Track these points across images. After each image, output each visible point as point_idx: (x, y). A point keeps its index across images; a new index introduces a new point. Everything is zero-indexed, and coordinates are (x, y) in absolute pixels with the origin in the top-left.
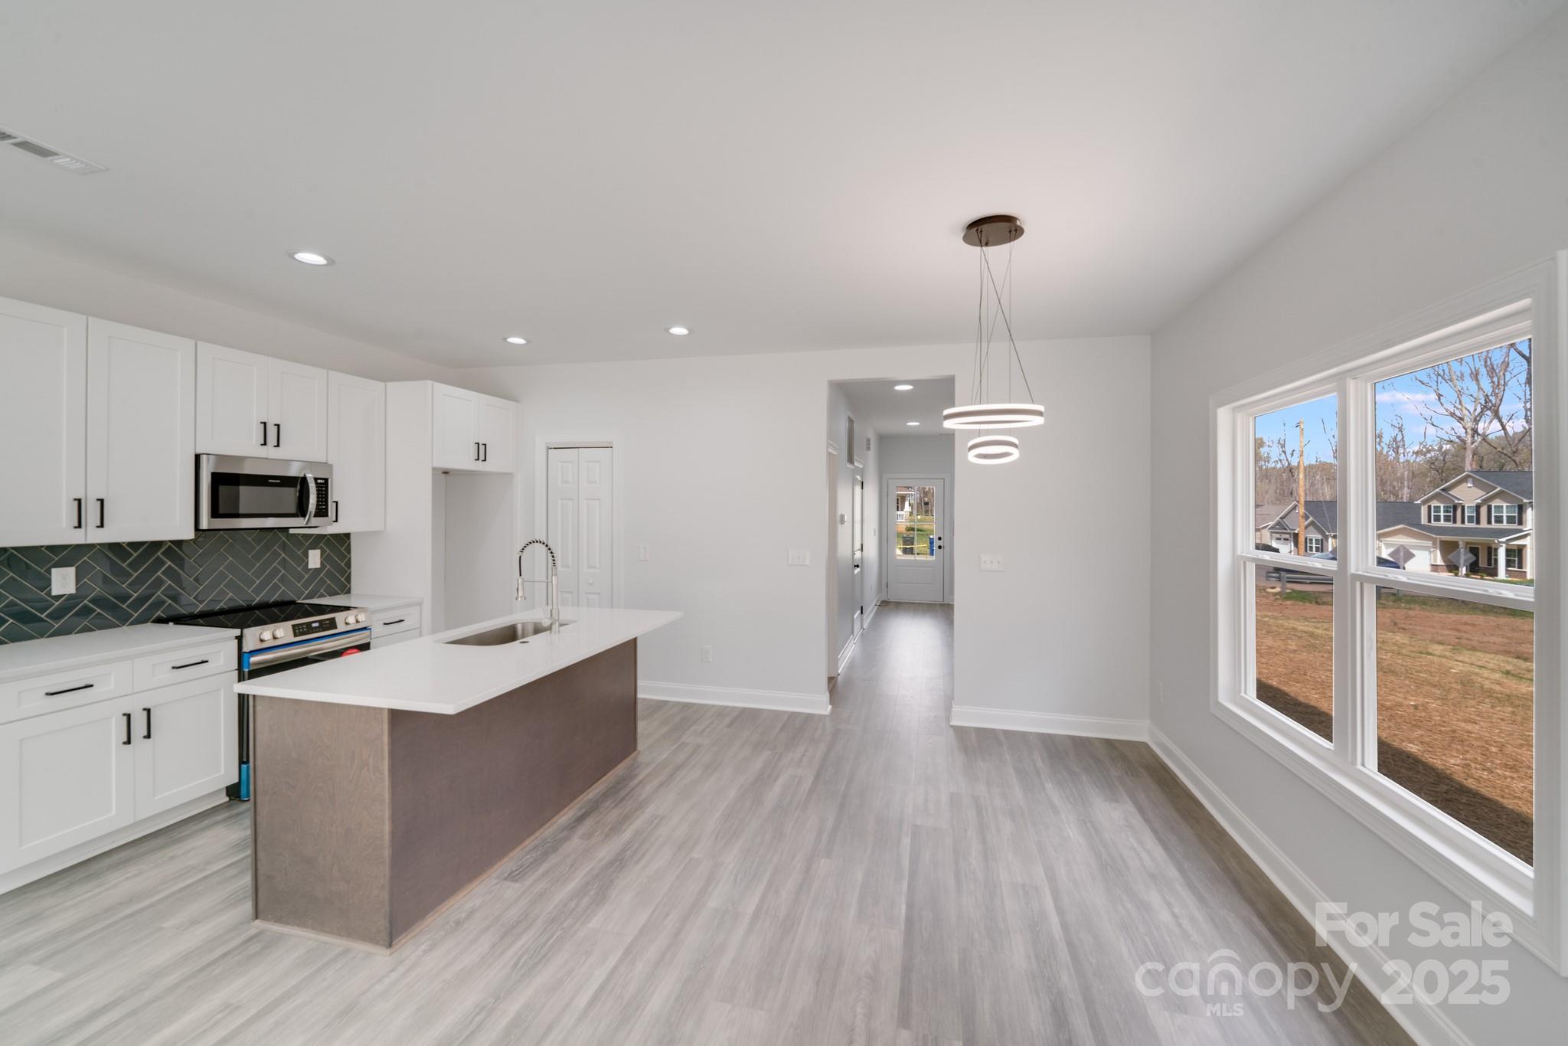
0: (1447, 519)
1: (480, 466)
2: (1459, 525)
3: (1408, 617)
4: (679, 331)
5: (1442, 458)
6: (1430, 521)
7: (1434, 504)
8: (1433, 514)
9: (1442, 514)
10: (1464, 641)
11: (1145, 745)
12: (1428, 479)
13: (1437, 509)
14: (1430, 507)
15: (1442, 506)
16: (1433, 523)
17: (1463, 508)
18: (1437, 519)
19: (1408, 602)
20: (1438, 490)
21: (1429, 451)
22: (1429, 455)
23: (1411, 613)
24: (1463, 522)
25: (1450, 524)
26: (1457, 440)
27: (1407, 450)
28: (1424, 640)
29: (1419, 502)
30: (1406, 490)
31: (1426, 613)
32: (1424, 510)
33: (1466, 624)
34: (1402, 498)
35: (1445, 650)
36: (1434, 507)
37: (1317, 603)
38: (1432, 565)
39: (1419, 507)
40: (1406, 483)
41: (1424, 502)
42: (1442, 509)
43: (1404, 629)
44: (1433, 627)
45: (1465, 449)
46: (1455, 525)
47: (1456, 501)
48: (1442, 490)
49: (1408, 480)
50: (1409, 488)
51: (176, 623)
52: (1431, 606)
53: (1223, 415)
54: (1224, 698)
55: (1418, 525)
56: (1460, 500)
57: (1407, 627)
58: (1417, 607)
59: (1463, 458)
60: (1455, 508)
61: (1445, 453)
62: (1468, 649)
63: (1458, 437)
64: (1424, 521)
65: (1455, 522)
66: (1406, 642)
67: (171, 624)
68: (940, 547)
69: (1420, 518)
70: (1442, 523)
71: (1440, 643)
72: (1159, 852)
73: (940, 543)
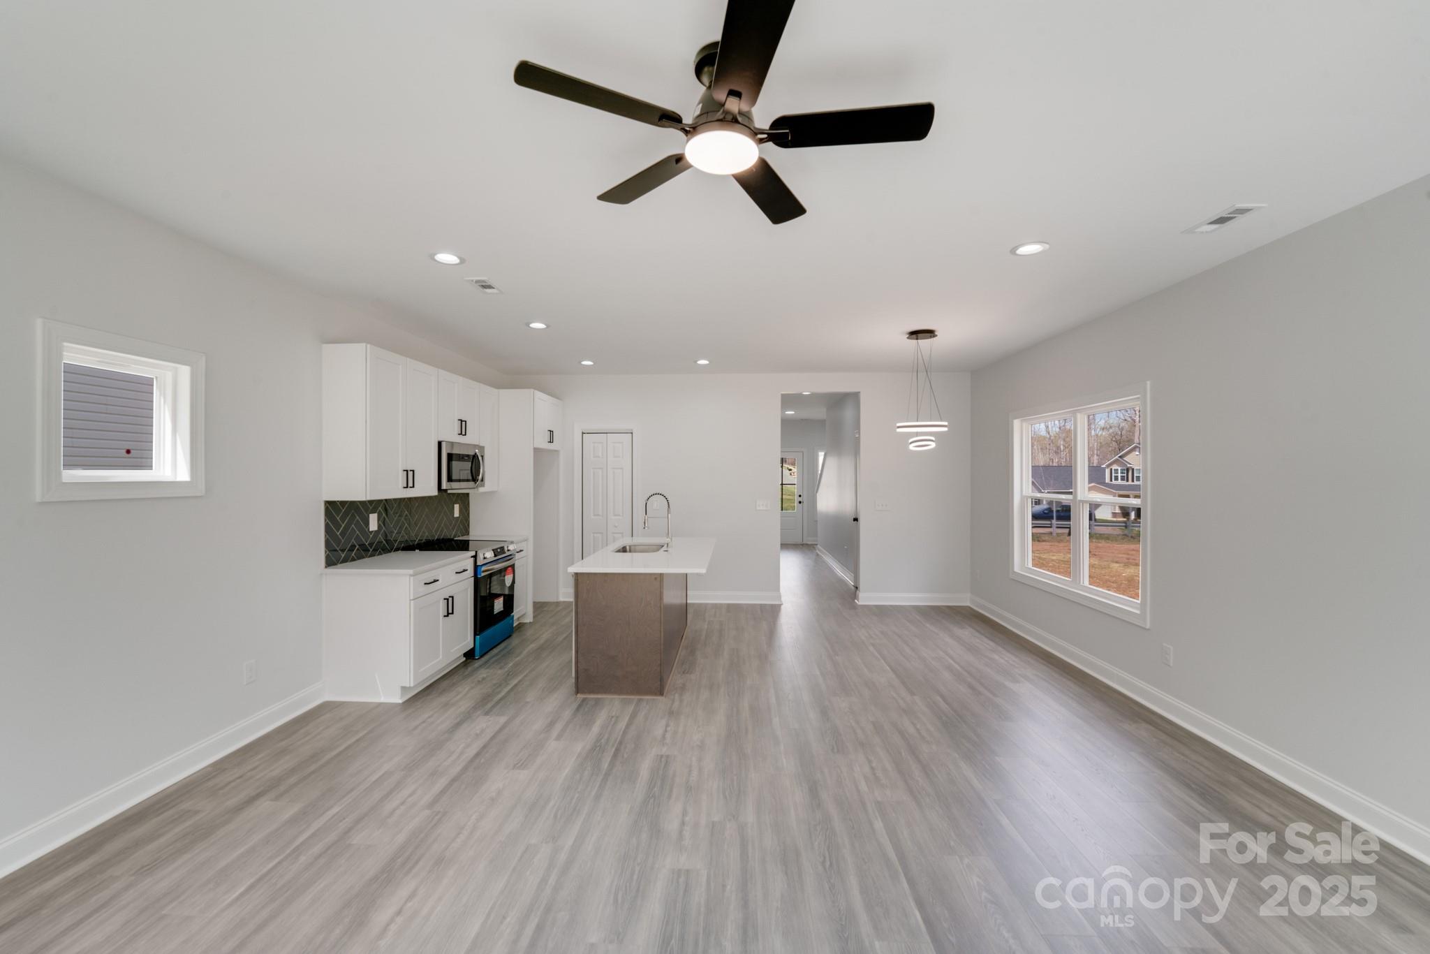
0: (1123, 479)
1: (551, 446)
2: (1130, 483)
3: (1097, 547)
4: (703, 362)
5: (1120, 433)
6: (1111, 480)
7: (1114, 467)
8: (1113, 475)
9: (1119, 475)
10: (1131, 561)
11: (970, 607)
12: (1110, 449)
13: (1116, 471)
14: (1111, 469)
15: (1119, 469)
16: (1114, 482)
17: (1133, 470)
18: (1116, 478)
19: (1097, 538)
20: (1117, 457)
21: (1111, 427)
22: (1111, 431)
23: (1100, 545)
24: (1133, 481)
25: (1124, 483)
26: (1129, 419)
27: (1097, 426)
28: (1107, 561)
29: (1104, 466)
30: (1095, 457)
31: (1108, 545)
32: (1107, 471)
33: (1133, 550)
34: (1093, 463)
35: (1120, 567)
36: (1115, 470)
37: (1039, 541)
38: (1113, 513)
39: (1104, 469)
40: (1095, 451)
41: (1108, 466)
42: (1119, 471)
43: (1095, 555)
44: (1113, 553)
45: (1135, 426)
46: (1128, 483)
47: (1129, 465)
48: (1119, 457)
49: (1097, 450)
50: (1097, 455)
51: (421, 550)
52: (1112, 541)
53: (1017, 423)
54: (1017, 569)
55: (1104, 483)
56: (1130, 464)
57: (1097, 553)
58: (1103, 541)
59: (1134, 433)
60: (1128, 470)
61: (1122, 429)
62: (1134, 565)
63: (1131, 417)
64: (1107, 480)
65: (1127, 481)
66: (1096, 563)
67: (417, 551)
68: (800, 502)
69: (1105, 479)
70: (1120, 482)
71: (1117, 562)
72: (992, 644)
73: (800, 499)
